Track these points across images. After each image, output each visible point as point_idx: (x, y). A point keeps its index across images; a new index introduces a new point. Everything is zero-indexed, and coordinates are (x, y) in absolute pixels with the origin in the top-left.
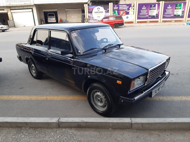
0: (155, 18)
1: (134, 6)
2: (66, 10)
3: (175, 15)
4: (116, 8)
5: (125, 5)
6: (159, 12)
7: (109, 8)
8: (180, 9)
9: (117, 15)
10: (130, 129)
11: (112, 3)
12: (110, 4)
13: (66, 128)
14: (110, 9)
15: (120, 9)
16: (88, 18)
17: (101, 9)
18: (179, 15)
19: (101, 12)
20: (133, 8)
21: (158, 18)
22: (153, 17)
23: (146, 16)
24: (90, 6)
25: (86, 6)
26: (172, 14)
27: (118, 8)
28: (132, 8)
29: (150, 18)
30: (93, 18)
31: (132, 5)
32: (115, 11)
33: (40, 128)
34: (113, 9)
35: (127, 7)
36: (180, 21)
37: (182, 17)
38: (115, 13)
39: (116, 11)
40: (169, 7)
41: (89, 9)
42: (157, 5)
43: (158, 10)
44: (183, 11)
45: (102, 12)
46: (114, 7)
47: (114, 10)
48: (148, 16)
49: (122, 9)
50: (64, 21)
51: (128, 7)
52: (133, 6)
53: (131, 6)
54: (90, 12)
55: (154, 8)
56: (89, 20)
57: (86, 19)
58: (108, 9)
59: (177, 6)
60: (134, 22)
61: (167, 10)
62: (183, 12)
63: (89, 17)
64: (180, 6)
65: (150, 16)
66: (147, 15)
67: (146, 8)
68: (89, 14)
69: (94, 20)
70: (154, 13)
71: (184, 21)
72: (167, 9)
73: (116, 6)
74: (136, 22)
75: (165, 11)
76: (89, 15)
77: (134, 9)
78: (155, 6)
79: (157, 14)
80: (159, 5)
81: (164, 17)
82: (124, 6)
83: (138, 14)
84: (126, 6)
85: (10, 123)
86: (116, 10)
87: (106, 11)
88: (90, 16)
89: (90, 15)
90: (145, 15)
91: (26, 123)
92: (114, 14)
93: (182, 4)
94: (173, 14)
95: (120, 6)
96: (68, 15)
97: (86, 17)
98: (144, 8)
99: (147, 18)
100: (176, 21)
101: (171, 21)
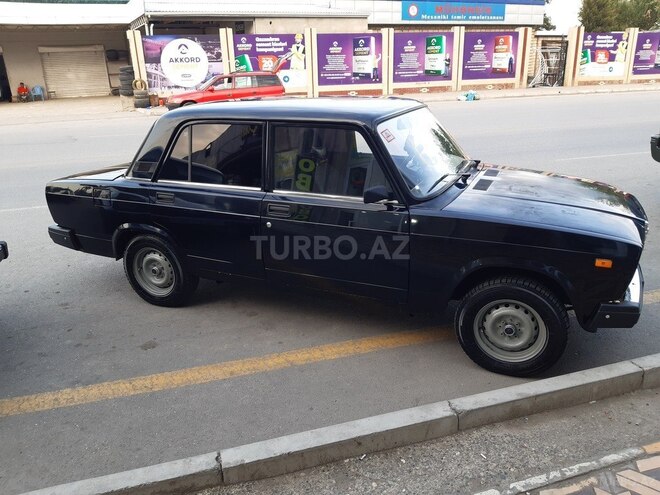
0: (371, 82)
1: (303, 43)
2: (42, 50)
3: (427, 72)
4: (245, 46)
5: (273, 36)
6: (380, 63)
7: (219, 45)
8: (440, 52)
9: (251, 68)
10: (637, 389)
11: (230, 31)
12: (222, 31)
13: (477, 427)
14: (223, 50)
15: (258, 50)
16: (145, 78)
17: (194, 48)
18: (438, 72)
19: (192, 60)
20: (302, 47)
21: (380, 81)
22: (366, 78)
23: (346, 74)
24: (150, 37)
25: (134, 38)
26: (419, 68)
27: (250, 45)
28: (298, 48)
29: (357, 82)
30: (164, 79)
31: (298, 38)
32: (244, 57)
33: (400, 446)
34: (236, 48)
35: (281, 44)
36: (444, 89)
37: (448, 77)
38: (242, 63)
39: (247, 57)
40: (410, 47)
41: (146, 49)
42: (373, 39)
43: (378, 57)
44: (449, 60)
45: (198, 60)
46: (236, 42)
47: (237, 53)
48: (349, 74)
49: (266, 50)
50: (38, 92)
51: (285, 44)
52: (300, 41)
53: (295, 43)
54: (153, 58)
55: (365, 49)
56: (150, 86)
57: (138, 83)
58: (216, 50)
59: (429, 44)
60: (310, 95)
61: (403, 55)
62: (449, 62)
63: (149, 75)
64: (438, 43)
65: (355, 75)
66: (347, 70)
67: (340, 48)
68: (148, 65)
69: (169, 87)
70: (365, 64)
71: (454, 88)
72: (404, 52)
73: (244, 39)
74: (316, 95)
75: (397, 60)
76: (149, 70)
77: (304, 52)
78: (367, 44)
79: (375, 69)
80: (379, 38)
81: (397, 79)
82: (271, 39)
83: (321, 70)
84: (278, 39)
85: (301, 454)
86: (244, 52)
87: (209, 54)
88: (154, 71)
89: (151, 68)
90: (342, 72)
91: (358, 442)
92: (242, 67)
93: (444, 38)
94: (422, 67)
95: (258, 39)
96: (49, 71)
97: (137, 77)
98: (335, 49)
99: (347, 81)
100: (432, 90)
101: (417, 91)
